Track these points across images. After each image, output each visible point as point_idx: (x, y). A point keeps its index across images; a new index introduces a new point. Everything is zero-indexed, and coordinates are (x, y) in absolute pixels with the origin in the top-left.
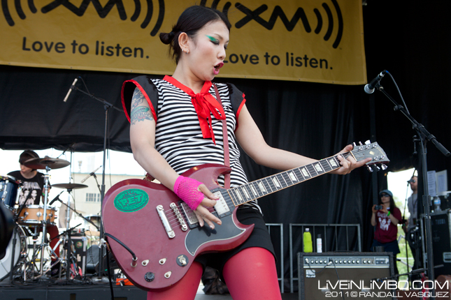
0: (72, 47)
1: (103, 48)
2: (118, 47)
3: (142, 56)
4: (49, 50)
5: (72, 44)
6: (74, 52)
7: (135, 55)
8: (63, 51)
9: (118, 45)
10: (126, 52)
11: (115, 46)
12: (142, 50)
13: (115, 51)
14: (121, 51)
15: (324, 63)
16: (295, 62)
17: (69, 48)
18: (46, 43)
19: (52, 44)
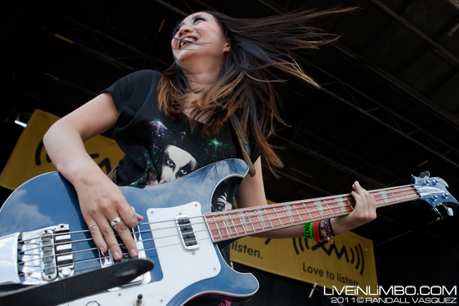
12: (259, 252)
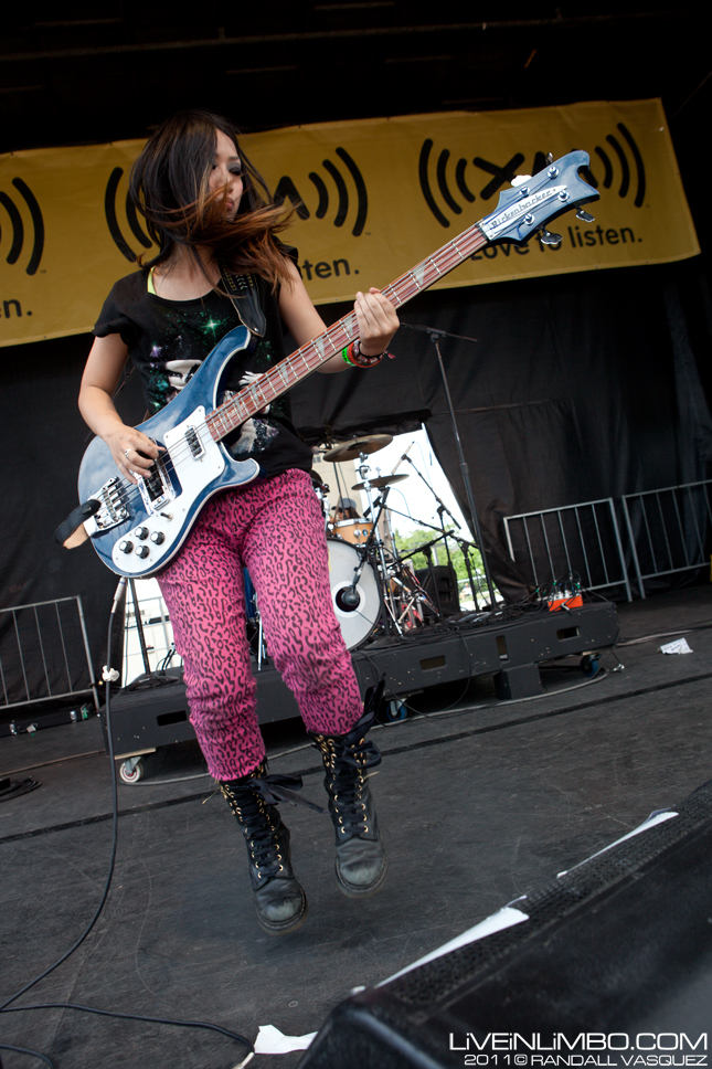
3: (348, 272)
7: (337, 273)
15: (627, 234)
16: (584, 240)
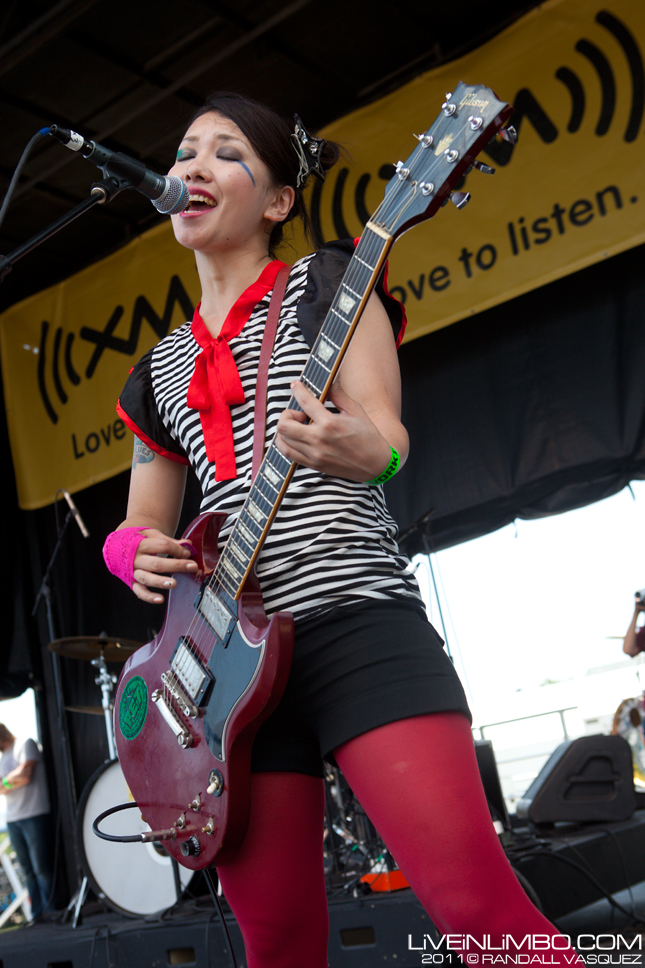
0: (461, 265)
1: (524, 231)
2: (558, 212)
4: (419, 294)
5: (461, 259)
6: (469, 274)
8: (447, 284)
9: (556, 207)
10: (578, 214)
11: (548, 212)
13: (552, 224)
14: (565, 217)
17: (456, 270)
18: (410, 284)
19: (422, 278)
